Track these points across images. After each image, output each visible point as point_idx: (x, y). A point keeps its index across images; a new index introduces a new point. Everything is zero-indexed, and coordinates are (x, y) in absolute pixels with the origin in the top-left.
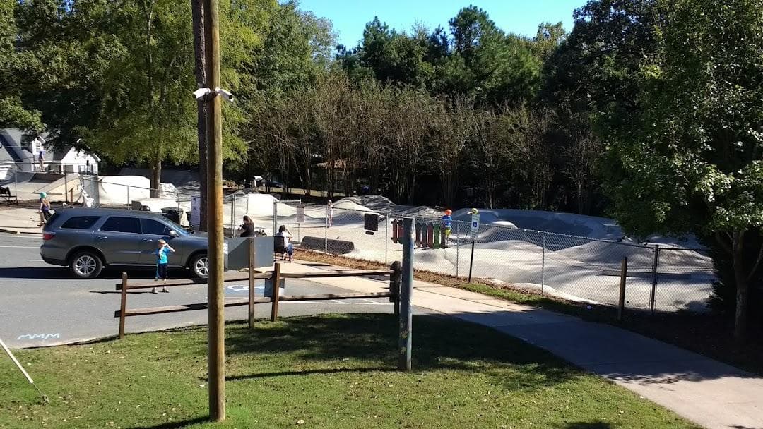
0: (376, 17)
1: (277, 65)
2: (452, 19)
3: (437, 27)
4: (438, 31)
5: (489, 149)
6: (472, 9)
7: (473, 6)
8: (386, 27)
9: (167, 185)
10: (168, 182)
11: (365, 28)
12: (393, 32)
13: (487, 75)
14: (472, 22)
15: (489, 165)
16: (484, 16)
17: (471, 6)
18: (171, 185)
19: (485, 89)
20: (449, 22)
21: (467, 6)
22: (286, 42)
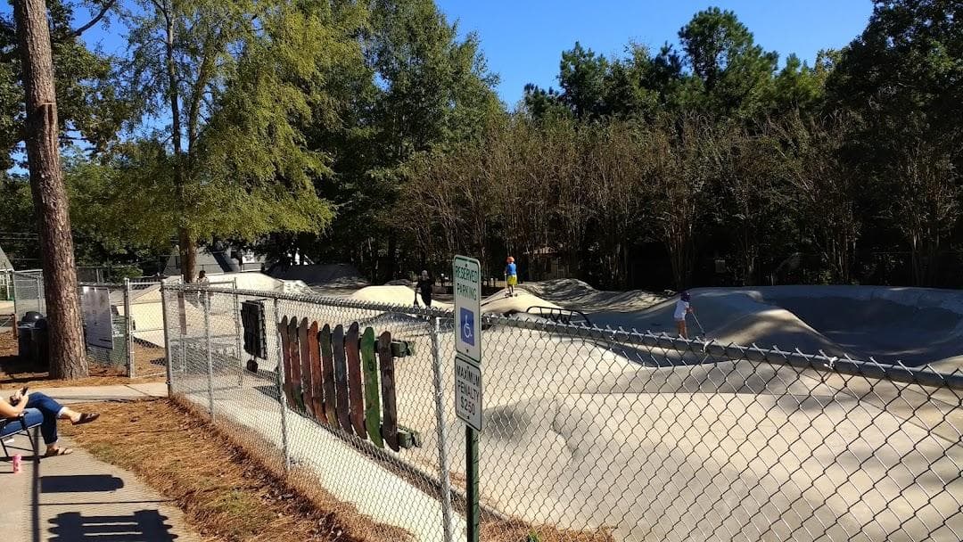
0: (577, 43)
1: (447, 118)
2: (682, 29)
3: (664, 46)
4: (665, 51)
5: (741, 190)
6: (712, 11)
7: (713, 8)
8: (591, 55)
9: (292, 283)
10: (294, 279)
11: (561, 58)
12: (601, 59)
13: (739, 99)
14: (713, 27)
15: (742, 217)
16: (730, 19)
17: (710, 9)
18: (299, 282)
19: (739, 120)
20: (679, 33)
21: (704, 9)
22: (456, 88)
